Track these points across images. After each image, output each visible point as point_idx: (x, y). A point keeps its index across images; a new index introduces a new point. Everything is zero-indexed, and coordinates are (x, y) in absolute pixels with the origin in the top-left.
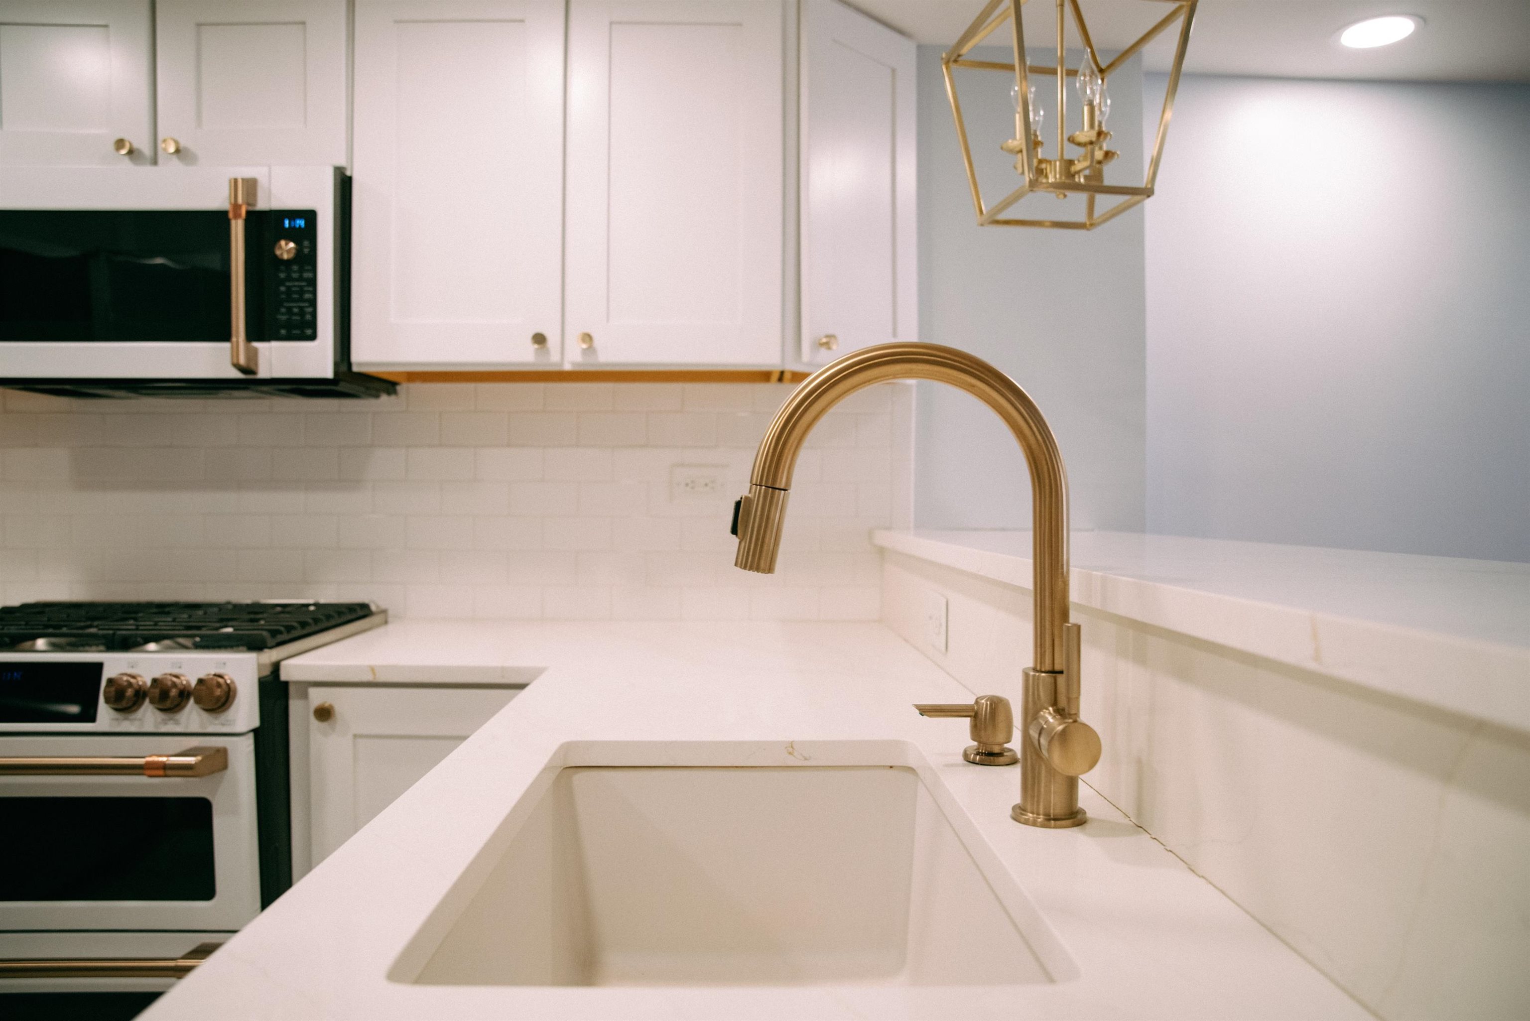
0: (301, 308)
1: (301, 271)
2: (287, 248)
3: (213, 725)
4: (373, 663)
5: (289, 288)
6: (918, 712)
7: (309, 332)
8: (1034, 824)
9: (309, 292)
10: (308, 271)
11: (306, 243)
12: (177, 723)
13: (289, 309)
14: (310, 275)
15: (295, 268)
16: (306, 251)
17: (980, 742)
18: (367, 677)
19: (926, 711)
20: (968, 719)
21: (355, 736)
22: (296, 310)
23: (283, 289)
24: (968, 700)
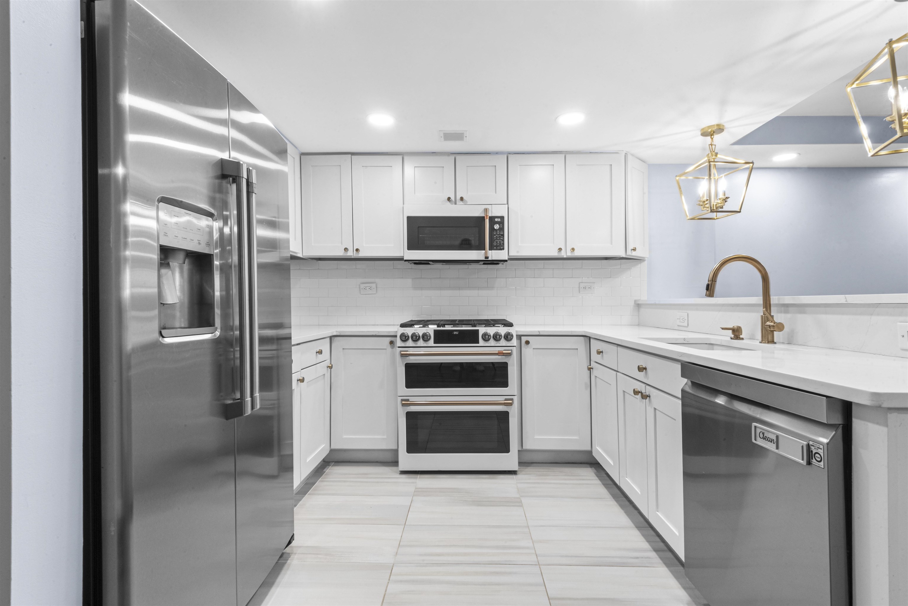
0: (500, 242)
1: (500, 232)
2: (497, 227)
3: (508, 344)
4: (539, 330)
5: (496, 236)
6: (721, 329)
7: (502, 248)
8: (766, 343)
9: (502, 237)
10: (502, 232)
11: (501, 225)
12: (500, 343)
13: (497, 242)
14: (502, 233)
15: (498, 231)
16: (501, 227)
17: (734, 335)
18: (538, 334)
19: (723, 329)
20: (731, 331)
21: (533, 349)
22: (498, 242)
23: (495, 237)
24: (731, 327)
